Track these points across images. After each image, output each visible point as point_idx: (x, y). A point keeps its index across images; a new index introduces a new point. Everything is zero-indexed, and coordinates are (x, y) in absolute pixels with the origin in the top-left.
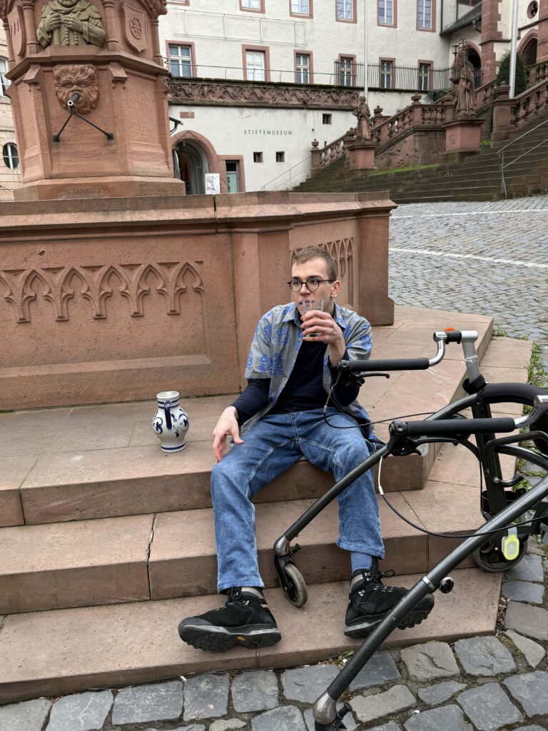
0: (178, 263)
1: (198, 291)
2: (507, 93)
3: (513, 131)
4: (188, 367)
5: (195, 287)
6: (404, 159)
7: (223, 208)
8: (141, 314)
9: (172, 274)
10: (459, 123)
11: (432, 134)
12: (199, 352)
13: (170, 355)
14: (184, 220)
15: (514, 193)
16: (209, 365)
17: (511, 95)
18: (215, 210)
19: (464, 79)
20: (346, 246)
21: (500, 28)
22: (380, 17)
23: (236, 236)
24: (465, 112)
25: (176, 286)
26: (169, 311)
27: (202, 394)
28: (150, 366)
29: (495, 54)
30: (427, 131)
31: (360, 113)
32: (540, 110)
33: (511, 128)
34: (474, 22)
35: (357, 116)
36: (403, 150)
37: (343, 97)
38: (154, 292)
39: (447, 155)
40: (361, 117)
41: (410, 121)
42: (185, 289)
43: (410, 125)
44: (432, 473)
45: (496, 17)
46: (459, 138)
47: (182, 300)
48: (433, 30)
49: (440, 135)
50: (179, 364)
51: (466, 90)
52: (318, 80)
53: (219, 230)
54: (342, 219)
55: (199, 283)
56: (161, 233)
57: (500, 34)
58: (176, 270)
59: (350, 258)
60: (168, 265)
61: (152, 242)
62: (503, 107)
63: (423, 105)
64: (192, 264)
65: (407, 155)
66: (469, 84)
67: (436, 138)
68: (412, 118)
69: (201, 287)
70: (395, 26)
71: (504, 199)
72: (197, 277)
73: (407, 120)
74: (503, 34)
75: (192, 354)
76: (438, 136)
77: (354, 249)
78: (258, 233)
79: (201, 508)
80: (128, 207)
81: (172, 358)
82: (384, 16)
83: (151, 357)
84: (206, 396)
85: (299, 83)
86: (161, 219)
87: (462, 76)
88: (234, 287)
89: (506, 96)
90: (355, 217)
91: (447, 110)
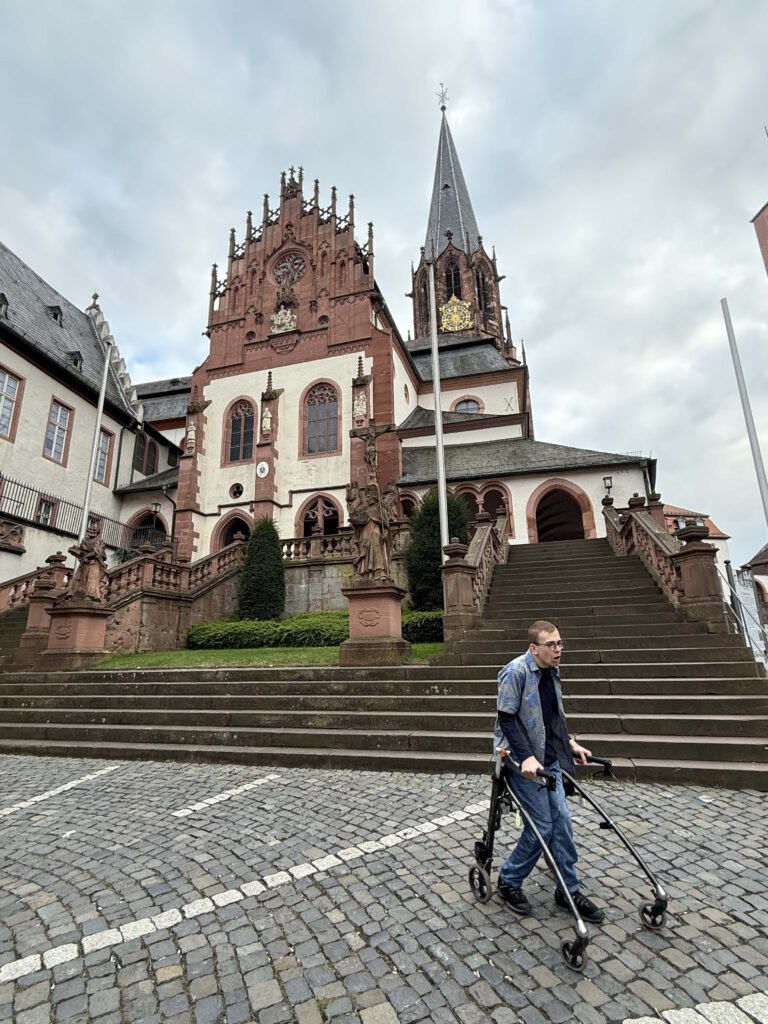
6: (124, 637)
11: (163, 603)
21: (198, 500)
22: (46, 449)
29: (193, 524)
30: (160, 598)
31: (90, 551)
34: (164, 488)
36: (123, 621)
40: (90, 559)
43: (138, 585)
45: (193, 490)
48: (106, 485)
57: (198, 506)
65: (128, 631)
67: (167, 609)
68: (140, 576)
70: (64, 465)
73: (133, 578)
74: (201, 507)
76: (171, 607)
82: (51, 448)
87: (373, 519)
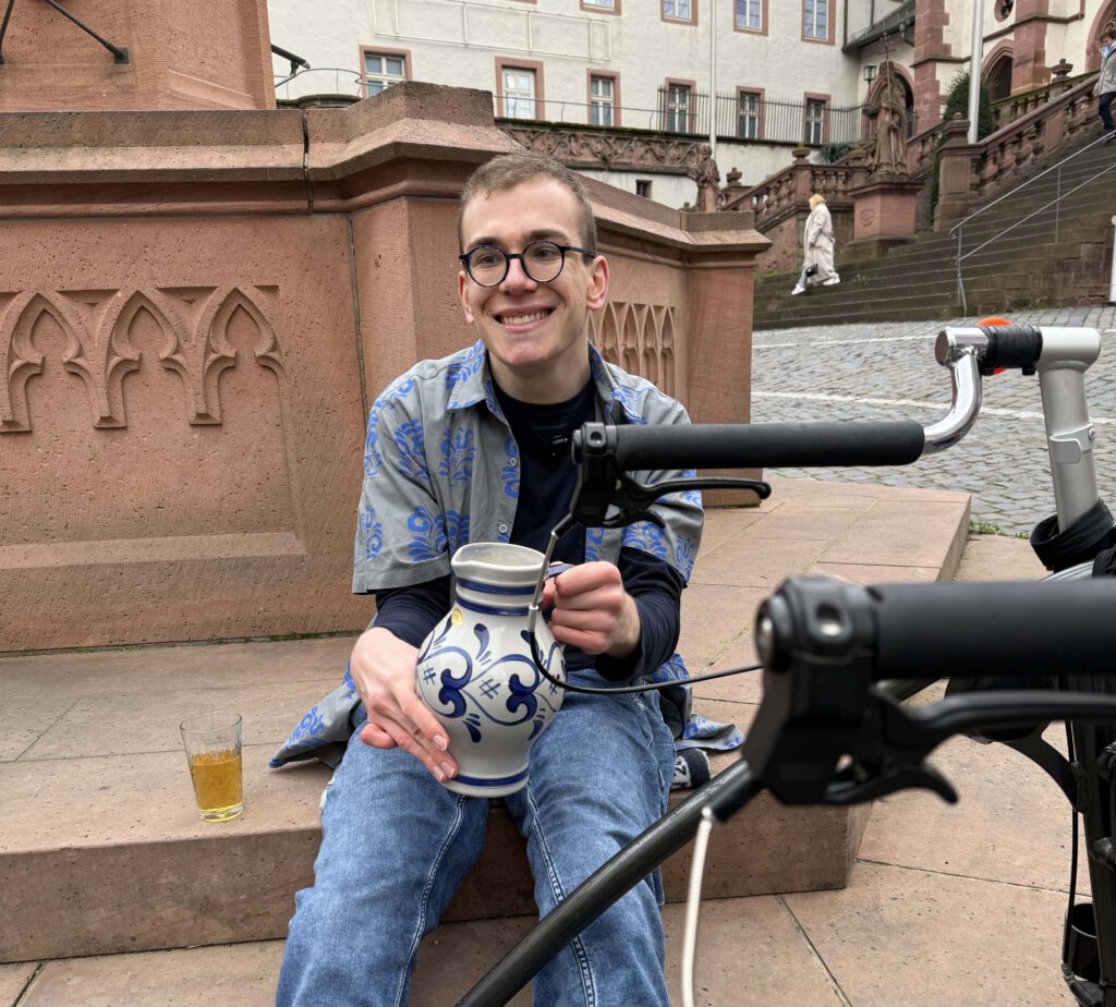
0: (212, 289)
1: (267, 364)
2: (964, 134)
3: (974, 201)
4: (246, 563)
5: (259, 353)
6: (779, 260)
7: (329, 146)
8: (120, 420)
9: (198, 318)
10: (877, 187)
12: (277, 526)
13: (200, 531)
14: (221, 171)
15: (980, 307)
16: (302, 559)
17: (972, 137)
18: (306, 151)
19: (887, 109)
20: (659, 322)
21: (947, 38)
22: (738, 16)
23: (360, 218)
24: (890, 169)
25: (209, 349)
26: (192, 415)
27: (285, 632)
28: (146, 559)
29: (938, 82)
31: (702, 175)
32: (1022, 166)
33: (971, 197)
34: (902, 27)
35: (697, 180)
36: (777, 244)
37: (673, 152)
38: (152, 367)
39: (856, 245)
40: (704, 181)
41: (790, 193)
42: (233, 359)
43: (790, 200)
44: (868, 838)
45: (940, 19)
46: (878, 215)
47: (226, 389)
48: (831, 42)
49: (843, 219)
50: (222, 555)
51: (891, 129)
52: (629, 121)
53: (319, 204)
54: (649, 257)
55: (268, 344)
56: (164, 207)
57: (947, 48)
58: (207, 306)
59: (667, 354)
60: (189, 294)
61: (144, 233)
62: (958, 159)
63: (812, 166)
64: (250, 292)
65: (784, 253)
66: (897, 118)
68: (793, 188)
69: (274, 355)
70: (765, 32)
71: (962, 316)
72: (262, 327)
73: (784, 191)
74: (953, 48)
75: (258, 530)
77: (678, 334)
78: (408, 194)
79: (185, 948)
80: (78, 136)
81: (205, 538)
82: (744, 14)
83: (151, 534)
84: (293, 637)
85: (594, 124)
86: (159, 167)
87: (884, 105)
88: (360, 357)
89: (961, 139)
90: (679, 264)
91: (855, 176)
